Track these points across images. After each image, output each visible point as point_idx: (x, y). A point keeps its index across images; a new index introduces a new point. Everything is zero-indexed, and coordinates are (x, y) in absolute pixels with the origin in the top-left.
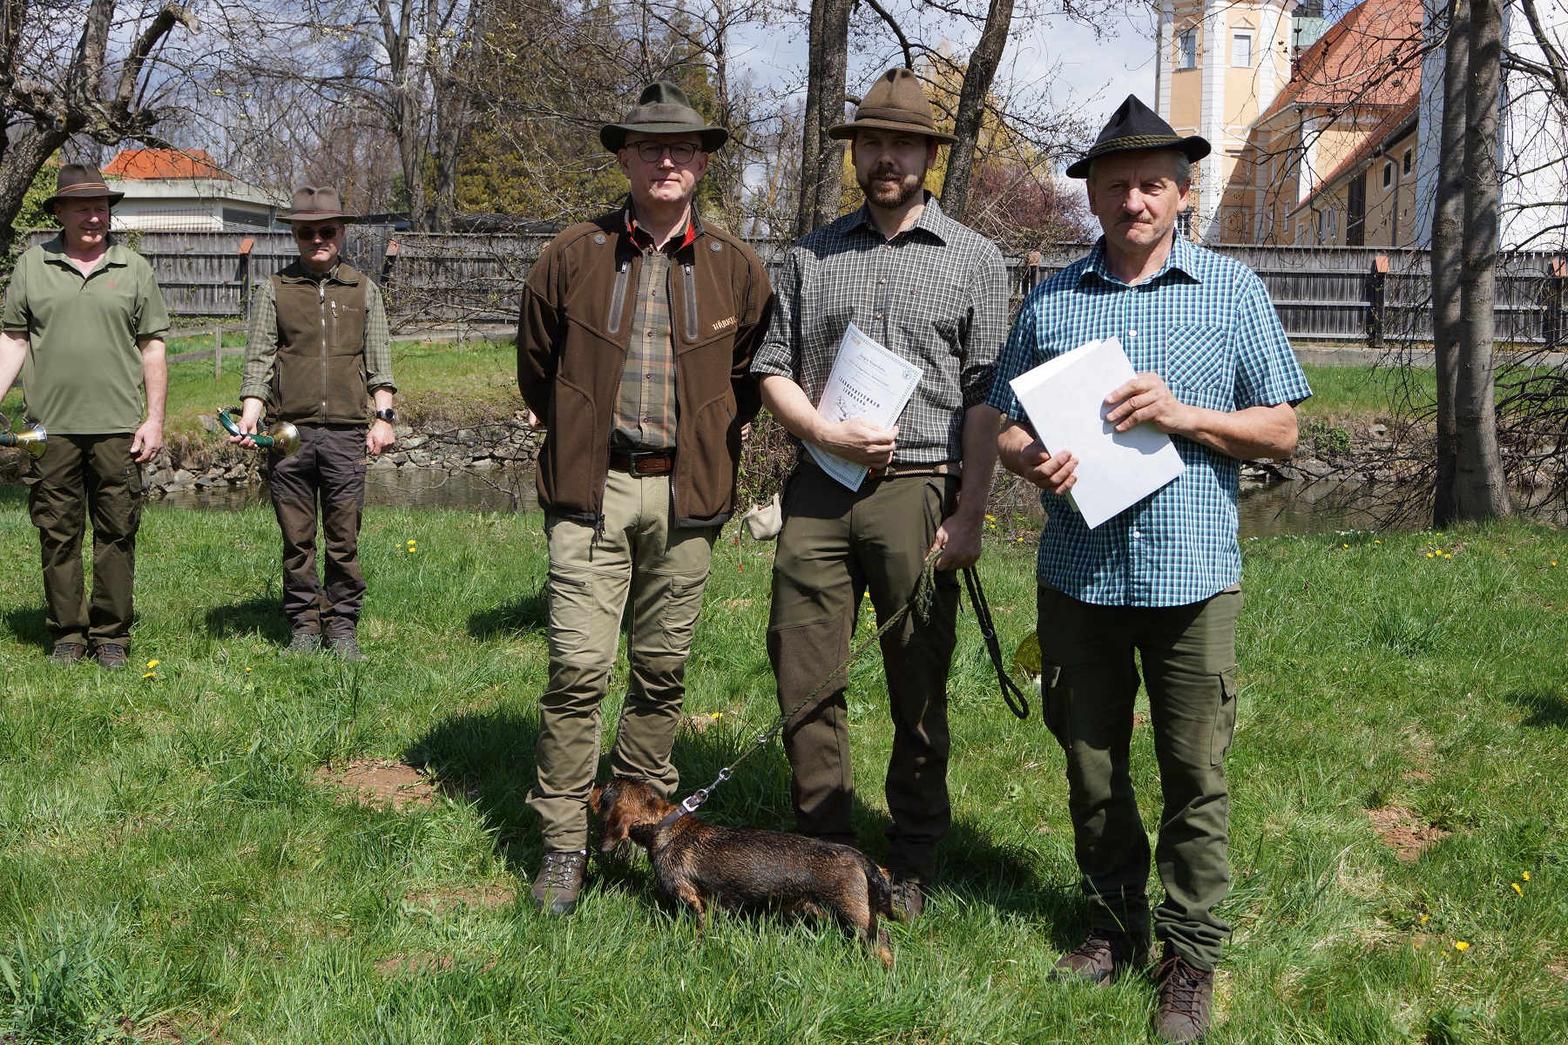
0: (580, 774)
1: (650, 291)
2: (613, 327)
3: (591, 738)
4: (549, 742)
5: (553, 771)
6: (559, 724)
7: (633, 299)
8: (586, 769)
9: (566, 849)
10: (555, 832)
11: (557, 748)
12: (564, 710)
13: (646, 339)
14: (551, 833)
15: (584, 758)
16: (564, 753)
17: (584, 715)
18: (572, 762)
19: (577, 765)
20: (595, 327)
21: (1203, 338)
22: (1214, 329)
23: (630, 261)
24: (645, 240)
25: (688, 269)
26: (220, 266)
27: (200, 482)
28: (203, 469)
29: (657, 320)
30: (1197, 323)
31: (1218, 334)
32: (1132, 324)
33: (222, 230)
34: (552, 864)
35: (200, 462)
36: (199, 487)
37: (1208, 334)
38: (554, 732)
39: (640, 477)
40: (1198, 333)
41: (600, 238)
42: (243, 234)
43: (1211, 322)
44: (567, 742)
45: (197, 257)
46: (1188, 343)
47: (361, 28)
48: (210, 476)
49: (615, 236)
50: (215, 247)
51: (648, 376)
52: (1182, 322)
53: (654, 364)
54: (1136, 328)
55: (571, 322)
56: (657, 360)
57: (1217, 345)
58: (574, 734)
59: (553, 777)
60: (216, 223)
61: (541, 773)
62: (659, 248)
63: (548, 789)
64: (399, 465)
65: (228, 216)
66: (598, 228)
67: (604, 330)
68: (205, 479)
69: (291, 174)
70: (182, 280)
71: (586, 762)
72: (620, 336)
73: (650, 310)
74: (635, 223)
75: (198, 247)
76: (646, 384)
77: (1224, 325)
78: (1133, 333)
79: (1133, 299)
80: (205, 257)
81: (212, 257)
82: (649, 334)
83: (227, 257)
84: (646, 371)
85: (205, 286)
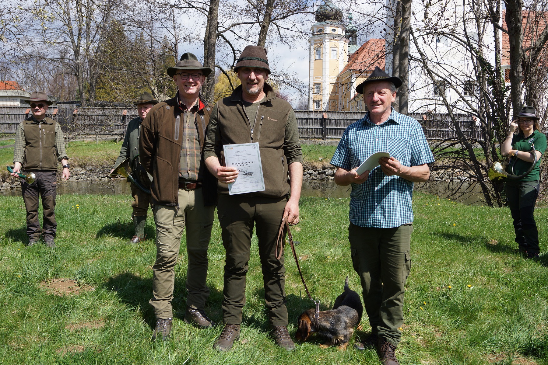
0: (168, 292)
1: (187, 125)
2: (176, 138)
3: (171, 280)
4: (156, 281)
5: (158, 292)
6: (160, 275)
7: (182, 128)
8: (170, 290)
9: (164, 318)
10: (160, 313)
11: (160, 283)
12: (162, 270)
13: (187, 142)
14: (158, 313)
15: (169, 286)
16: (162, 285)
17: (169, 271)
18: (165, 288)
19: (167, 289)
20: (170, 138)
21: (400, 141)
22: (403, 138)
23: (180, 115)
24: (184, 107)
25: (202, 117)
26: (19, 117)
27: (11, 186)
28: (13, 182)
29: (191, 134)
30: (398, 136)
31: (404, 140)
32: (377, 137)
33: (20, 106)
34: (160, 324)
35: (12, 180)
36: (12, 188)
37: (401, 140)
38: (158, 278)
39: (188, 191)
40: (398, 139)
41: (168, 107)
42: (26, 107)
43: (402, 136)
44: (163, 281)
45: (12, 114)
46: (394, 142)
47: (65, 43)
48: (15, 184)
49: (173, 107)
50: (17, 112)
51: (189, 155)
52: (393, 136)
53: (190, 150)
54: (378, 138)
55: (160, 137)
56: (191, 149)
57: (404, 143)
58: (165, 277)
59: (158, 294)
60: (18, 104)
61: (154, 292)
62: (189, 110)
63: (157, 298)
64: (77, 180)
65: (22, 102)
66: (166, 104)
67: (173, 139)
68: (13, 185)
69: (44, 88)
70: (7, 122)
71: (170, 288)
72: (179, 141)
73: (187, 132)
74: (181, 102)
75: (12, 111)
76: (188, 157)
77: (407, 137)
78: (377, 140)
79: (378, 129)
80: (14, 115)
81: (16, 115)
82: (188, 140)
83: (21, 115)
84: (188, 153)
85: (14, 124)
